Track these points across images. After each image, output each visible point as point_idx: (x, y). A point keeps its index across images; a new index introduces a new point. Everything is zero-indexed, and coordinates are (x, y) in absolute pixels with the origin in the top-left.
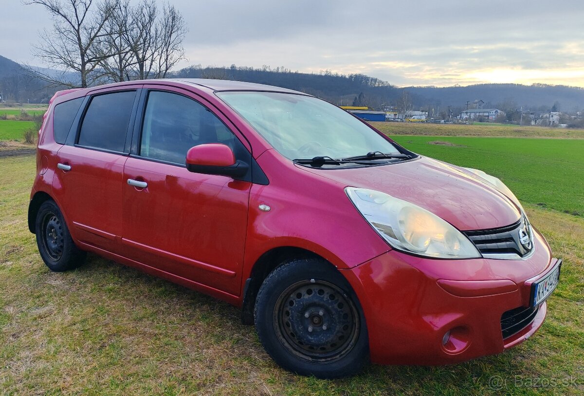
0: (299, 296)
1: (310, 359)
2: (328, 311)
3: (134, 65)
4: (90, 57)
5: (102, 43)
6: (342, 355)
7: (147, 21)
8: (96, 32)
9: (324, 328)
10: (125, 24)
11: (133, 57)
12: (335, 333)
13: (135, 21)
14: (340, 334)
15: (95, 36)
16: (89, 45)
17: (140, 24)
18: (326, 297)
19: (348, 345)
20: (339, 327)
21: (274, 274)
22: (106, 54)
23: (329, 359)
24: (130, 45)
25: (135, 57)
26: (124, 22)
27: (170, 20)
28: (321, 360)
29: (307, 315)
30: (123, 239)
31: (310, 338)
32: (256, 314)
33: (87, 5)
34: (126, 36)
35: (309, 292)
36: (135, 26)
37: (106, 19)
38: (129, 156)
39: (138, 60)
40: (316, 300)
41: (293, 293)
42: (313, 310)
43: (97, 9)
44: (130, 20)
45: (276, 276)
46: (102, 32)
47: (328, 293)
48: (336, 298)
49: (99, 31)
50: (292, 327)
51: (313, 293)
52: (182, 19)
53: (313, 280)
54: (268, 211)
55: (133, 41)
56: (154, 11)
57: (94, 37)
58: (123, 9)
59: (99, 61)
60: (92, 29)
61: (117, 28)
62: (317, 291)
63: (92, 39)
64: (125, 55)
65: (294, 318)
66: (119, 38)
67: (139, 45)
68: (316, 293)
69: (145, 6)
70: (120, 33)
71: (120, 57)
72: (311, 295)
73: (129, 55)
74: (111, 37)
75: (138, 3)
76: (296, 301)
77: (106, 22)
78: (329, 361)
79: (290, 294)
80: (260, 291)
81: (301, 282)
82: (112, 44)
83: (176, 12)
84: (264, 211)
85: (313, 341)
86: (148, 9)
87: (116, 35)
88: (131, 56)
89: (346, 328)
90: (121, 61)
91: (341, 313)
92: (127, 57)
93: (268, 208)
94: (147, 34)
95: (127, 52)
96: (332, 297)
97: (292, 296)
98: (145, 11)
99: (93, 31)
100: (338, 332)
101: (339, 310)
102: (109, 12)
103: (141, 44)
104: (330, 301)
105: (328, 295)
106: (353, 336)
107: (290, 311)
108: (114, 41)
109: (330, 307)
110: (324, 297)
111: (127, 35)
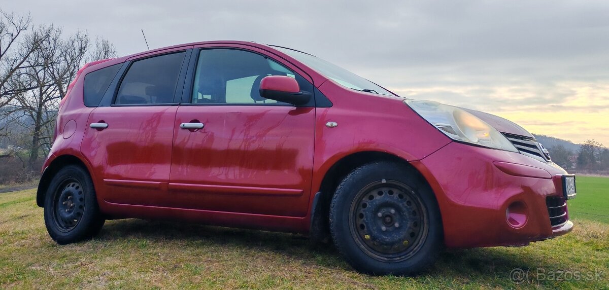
0: (371, 198)
1: (386, 259)
2: (398, 209)
3: (55, 99)
4: (7, 90)
5: (22, 76)
6: (415, 251)
7: (77, 54)
8: (18, 63)
9: (397, 225)
10: (52, 56)
11: (57, 90)
12: (407, 229)
13: (64, 53)
14: (411, 231)
15: (18, 67)
16: (8, 77)
17: (68, 57)
18: (396, 195)
19: (419, 241)
20: (410, 224)
21: (349, 178)
22: (27, 86)
23: (403, 257)
24: (54, 78)
25: (58, 92)
26: (51, 55)
27: (103, 53)
28: (396, 259)
29: (380, 214)
30: (170, 184)
31: (384, 237)
32: (332, 218)
33: (14, 37)
34: (51, 69)
35: (380, 193)
36: (63, 58)
37: (33, 51)
38: (180, 105)
39: (61, 95)
40: (388, 199)
41: (365, 197)
42: (384, 210)
43: (23, 41)
44: (58, 53)
45: (351, 180)
46: (26, 64)
47: (397, 193)
48: (404, 197)
49: (22, 62)
50: (367, 228)
51: (384, 194)
52: (115, 53)
53: (384, 181)
54: (335, 127)
55: (58, 74)
56: (86, 45)
57: (15, 69)
58: (52, 42)
59: (16, 94)
60: (16, 60)
61: (41, 60)
62: (387, 192)
63: (14, 71)
64: (47, 89)
65: (369, 219)
66: (43, 71)
67: (65, 78)
68: (386, 193)
69: (77, 39)
70: (45, 66)
71: (41, 90)
72: (383, 195)
73: (52, 88)
74: (35, 69)
75: (70, 36)
76: (369, 203)
77: (32, 54)
78: (402, 259)
79: (363, 198)
80: (335, 195)
81: (372, 184)
82: (35, 77)
83: (110, 46)
84: (332, 127)
85: (388, 240)
86: (80, 42)
87: (41, 68)
88: (54, 90)
89: (416, 225)
90: (41, 95)
91: (410, 210)
92: (49, 91)
93: (335, 124)
94: (75, 67)
95: (50, 85)
96: (401, 196)
97: (364, 199)
98: (76, 44)
99: (15, 63)
100: (410, 228)
101: (408, 207)
102: (36, 44)
103: (68, 77)
104: (400, 200)
105: (397, 195)
106: (422, 233)
107: (364, 213)
108: (37, 74)
109: (401, 204)
110: (394, 197)
111: (53, 68)
